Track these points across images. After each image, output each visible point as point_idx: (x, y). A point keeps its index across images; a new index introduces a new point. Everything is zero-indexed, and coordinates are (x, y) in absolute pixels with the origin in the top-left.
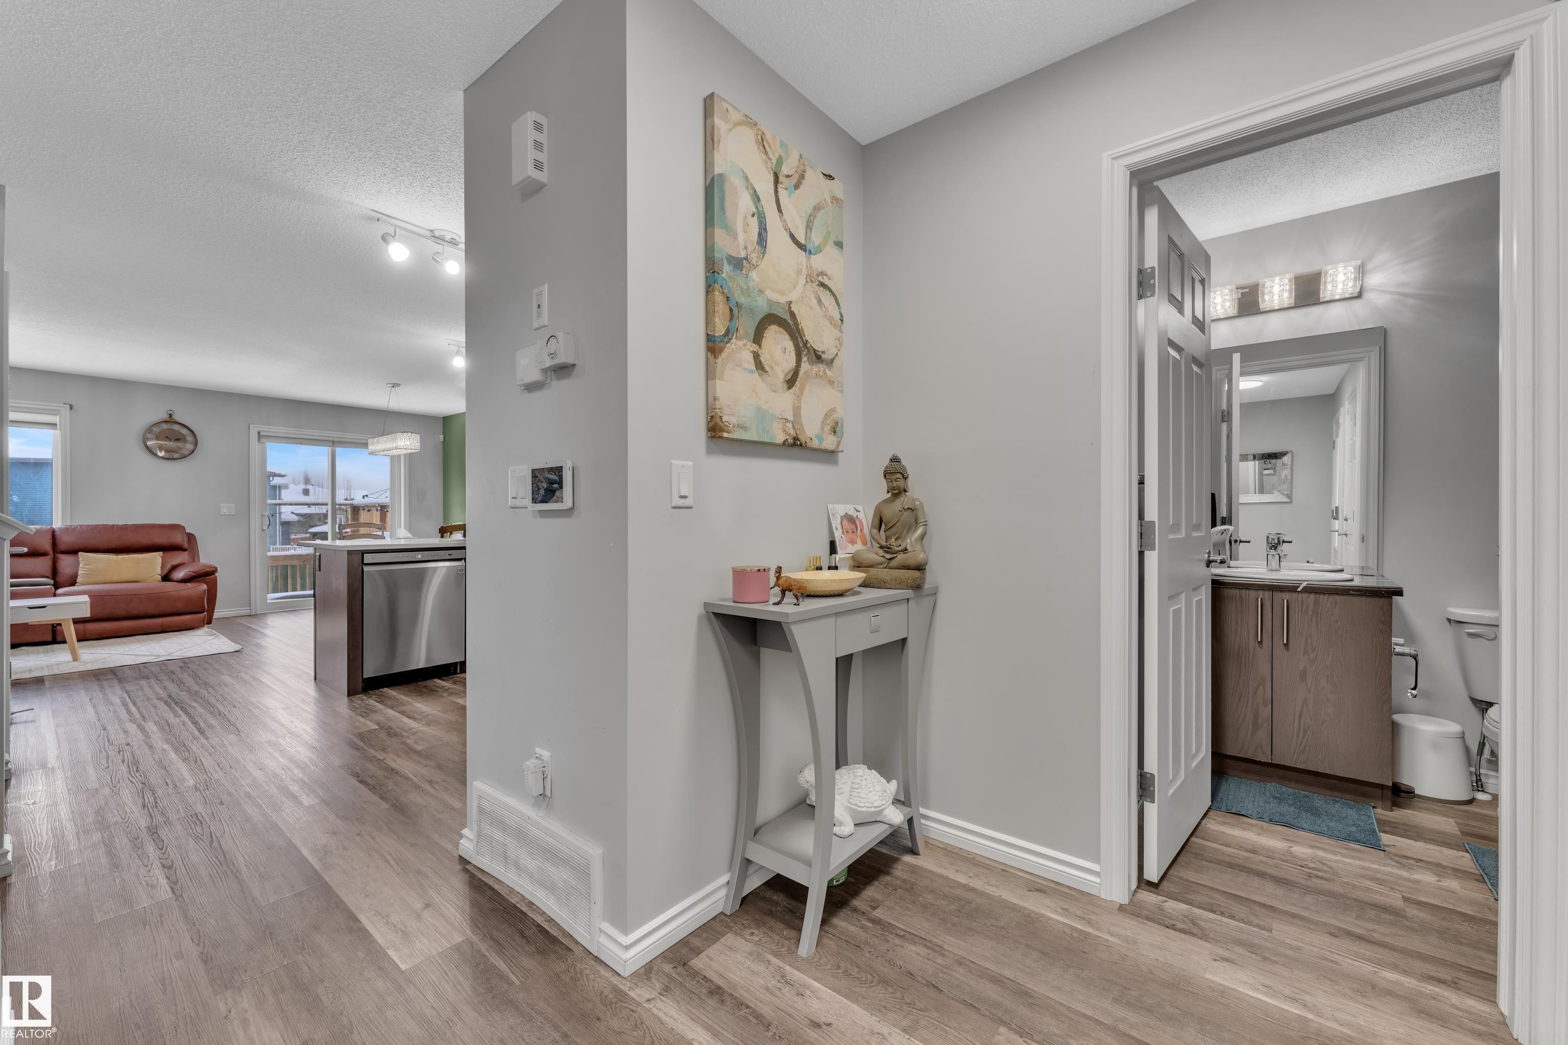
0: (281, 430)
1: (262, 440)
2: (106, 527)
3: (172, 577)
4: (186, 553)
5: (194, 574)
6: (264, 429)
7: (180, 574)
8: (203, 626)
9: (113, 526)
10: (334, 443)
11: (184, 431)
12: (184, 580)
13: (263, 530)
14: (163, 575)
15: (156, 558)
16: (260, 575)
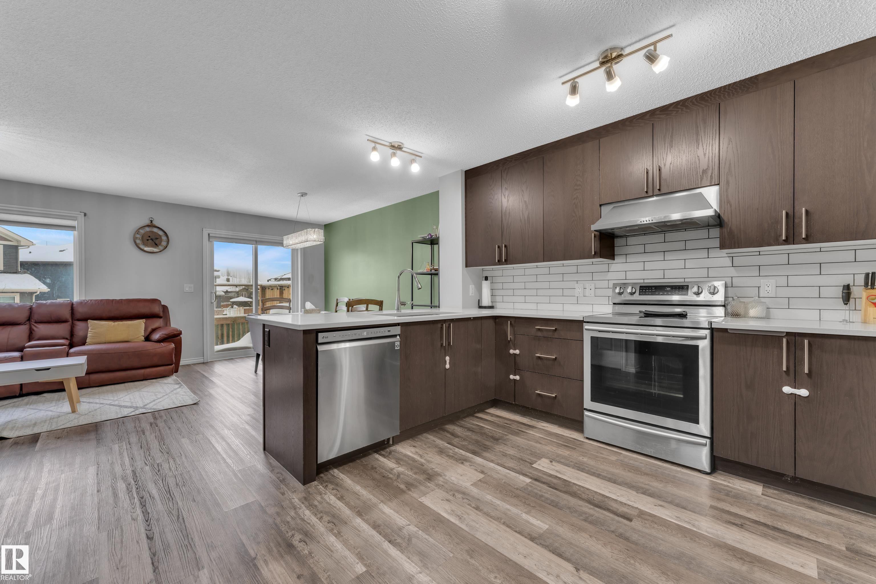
0: (223, 233)
1: (211, 240)
2: (108, 301)
3: (151, 338)
4: (161, 320)
5: (166, 336)
6: (213, 232)
7: (156, 336)
8: (172, 374)
9: (113, 300)
10: (257, 242)
11: (161, 233)
12: (159, 341)
13: (212, 303)
14: (146, 336)
15: (141, 323)
16: (210, 333)
